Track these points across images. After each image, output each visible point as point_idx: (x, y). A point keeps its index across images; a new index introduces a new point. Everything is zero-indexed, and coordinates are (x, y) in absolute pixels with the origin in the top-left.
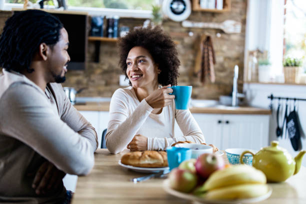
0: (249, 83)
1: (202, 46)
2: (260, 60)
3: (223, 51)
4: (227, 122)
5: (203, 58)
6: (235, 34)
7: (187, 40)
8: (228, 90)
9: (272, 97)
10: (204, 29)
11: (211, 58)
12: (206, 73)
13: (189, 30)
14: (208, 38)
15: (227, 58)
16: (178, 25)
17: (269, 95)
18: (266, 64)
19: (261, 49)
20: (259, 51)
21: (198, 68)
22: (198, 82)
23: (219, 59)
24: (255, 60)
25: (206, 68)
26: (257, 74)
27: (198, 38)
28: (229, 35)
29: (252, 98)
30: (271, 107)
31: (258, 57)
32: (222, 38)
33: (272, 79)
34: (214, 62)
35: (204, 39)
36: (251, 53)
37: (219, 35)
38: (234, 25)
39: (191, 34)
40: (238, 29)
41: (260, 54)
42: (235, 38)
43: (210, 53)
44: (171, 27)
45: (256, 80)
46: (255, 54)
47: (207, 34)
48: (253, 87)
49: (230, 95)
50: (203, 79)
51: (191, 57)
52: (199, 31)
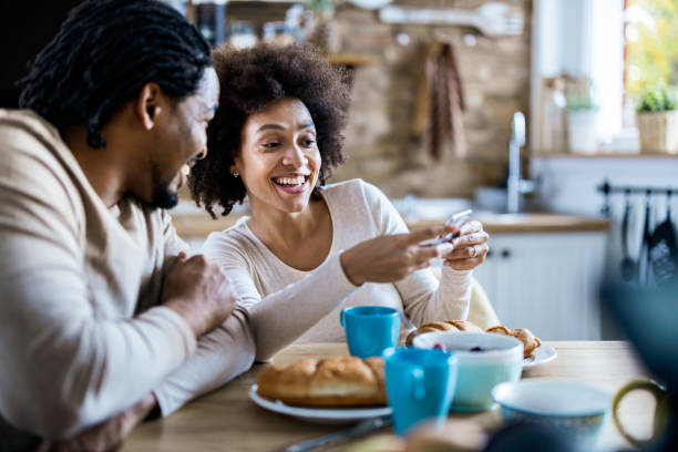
0: (545, 155)
1: (431, 68)
2: (574, 99)
3: (479, 78)
4: (506, 254)
5: (435, 97)
6: (507, 37)
7: (392, 55)
8: (496, 174)
9: (606, 189)
10: (432, 27)
11: (454, 97)
12: (443, 131)
13: (397, 29)
14: (446, 52)
15: (493, 98)
16: (368, 17)
17: (599, 181)
18: (587, 107)
19: (572, 72)
20: (566, 77)
21: (423, 123)
22: (423, 156)
23: (474, 99)
24: (559, 99)
25: (442, 120)
26: (565, 134)
27: (420, 50)
28: (493, 39)
30: (607, 210)
31: (566, 92)
32: (477, 49)
33: (603, 144)
34: (462, 106)
35: (435, 50)
36: (550, 84)
37: (471, 40)
38: (507, 16)
39: (404, 39)
40: (517, 23)
41: (571, 86)
42: (510, 47)
43: (452, 85)
44: (354, 22)
45: (564, 148)
46: (560, 84)
47: (442, 37)
48: (559, 165)
49: (502, 184)
50: (435, 151)
51: (406, 96)
52: (422, 33)
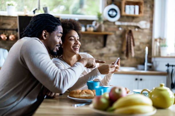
0: (155, 57)
1: (126, 36)
2: (161, 44)
3: (139, 39)
4: (141, 80)
5: (127, 42)
6: (146, 29)
7: (118, 33)
8: (142, 61)
9: (168, 65)
10: (128, 26)
11: (132, 43)
12: (129, 51)
13: (119, 26)
14: (130, 32)
15: (141, 43)
16: (113, 24)
17: (167, 64)
18: (165, 46)
19: (162, 38)
20: (160, 39)
21: (125, 48)
22: (125, 57)
23: (137, 43)
24: (158, 44)
25: (129, 48)
26: (160, 52)
27: (124, 32)
28: (143, 29)
29: (157, 66)
30: (168, 71)
31: (160, 42)
32: (138, 31)
33: (168, 55)
34: (134, 45)
35: (128, 31)
36: (156, 40)
37: (137, 29)
38: (146, 24)
39: (120, 29)
40: (148, 26)
41: (161, 41)
42: (147, 31)
43: (132, 40)
44: (109, 25)
45: (159, 56)
46: (158, 40)
47: (130, 29)
48: (157, 59)
49: (144, 64)
50: (127, 55)
51: (120, 42)
52: (125, 27)
